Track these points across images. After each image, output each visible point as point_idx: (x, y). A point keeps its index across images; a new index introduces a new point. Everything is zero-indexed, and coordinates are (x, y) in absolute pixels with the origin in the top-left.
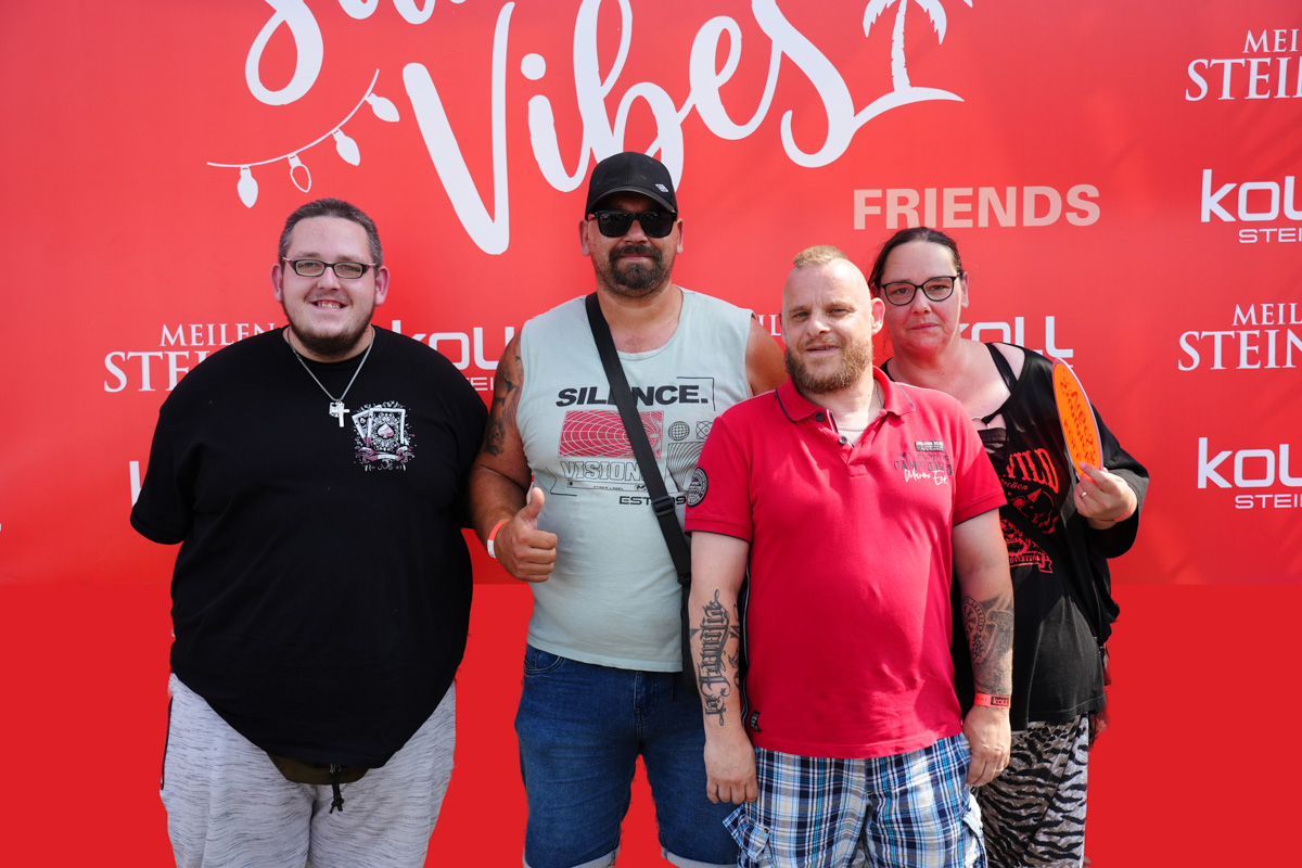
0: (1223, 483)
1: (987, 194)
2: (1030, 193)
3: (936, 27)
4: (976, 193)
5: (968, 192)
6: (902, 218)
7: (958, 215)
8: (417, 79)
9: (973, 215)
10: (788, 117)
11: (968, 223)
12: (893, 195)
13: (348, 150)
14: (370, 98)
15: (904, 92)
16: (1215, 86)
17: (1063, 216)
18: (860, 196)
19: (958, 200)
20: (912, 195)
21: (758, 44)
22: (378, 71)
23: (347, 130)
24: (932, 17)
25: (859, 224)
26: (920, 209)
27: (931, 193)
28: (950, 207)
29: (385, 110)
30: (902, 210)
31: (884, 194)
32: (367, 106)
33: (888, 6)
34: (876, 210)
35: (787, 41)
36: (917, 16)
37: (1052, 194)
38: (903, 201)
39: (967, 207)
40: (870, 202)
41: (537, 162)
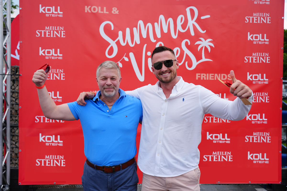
0: (250, 119)
1: (216, 75)
2: (222, 75)
3: (209, 50)
4: (214, 75)
5: (213, 74)
6: (203, 78)
7: (212, 78)
8: (131, 55)
9: (214, 78)
10: (187, 63)
11: (213, 79)
12: (202, 74)
13: (120, 65)
14: (124, 57)
15: (204, 59)
16: (249, 61)
17: (227, 79)
18: (197, 74)
19: (212, 76)
20: (205, 75)
21: (182, 52)
22: (126, 54)
23: (120, 62)
24: (208, 49)
25: (197, 79)
26: (206, 77)
27: (208, 74)
28: (211, 77)
29: (126, 59)
30: (204, 77)
31: (201, 74)
32: (124, 59)
33: (202, 47)
34: (199, 77)
35: (187, 51)
36: (206, 48)
37: (226, 75)
38: (204, 75)
39: (213, 77)
40: (199, 75)
41: (149, 68)
